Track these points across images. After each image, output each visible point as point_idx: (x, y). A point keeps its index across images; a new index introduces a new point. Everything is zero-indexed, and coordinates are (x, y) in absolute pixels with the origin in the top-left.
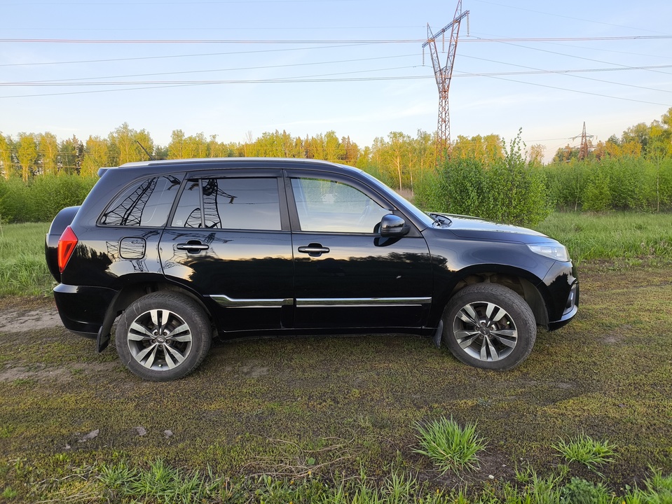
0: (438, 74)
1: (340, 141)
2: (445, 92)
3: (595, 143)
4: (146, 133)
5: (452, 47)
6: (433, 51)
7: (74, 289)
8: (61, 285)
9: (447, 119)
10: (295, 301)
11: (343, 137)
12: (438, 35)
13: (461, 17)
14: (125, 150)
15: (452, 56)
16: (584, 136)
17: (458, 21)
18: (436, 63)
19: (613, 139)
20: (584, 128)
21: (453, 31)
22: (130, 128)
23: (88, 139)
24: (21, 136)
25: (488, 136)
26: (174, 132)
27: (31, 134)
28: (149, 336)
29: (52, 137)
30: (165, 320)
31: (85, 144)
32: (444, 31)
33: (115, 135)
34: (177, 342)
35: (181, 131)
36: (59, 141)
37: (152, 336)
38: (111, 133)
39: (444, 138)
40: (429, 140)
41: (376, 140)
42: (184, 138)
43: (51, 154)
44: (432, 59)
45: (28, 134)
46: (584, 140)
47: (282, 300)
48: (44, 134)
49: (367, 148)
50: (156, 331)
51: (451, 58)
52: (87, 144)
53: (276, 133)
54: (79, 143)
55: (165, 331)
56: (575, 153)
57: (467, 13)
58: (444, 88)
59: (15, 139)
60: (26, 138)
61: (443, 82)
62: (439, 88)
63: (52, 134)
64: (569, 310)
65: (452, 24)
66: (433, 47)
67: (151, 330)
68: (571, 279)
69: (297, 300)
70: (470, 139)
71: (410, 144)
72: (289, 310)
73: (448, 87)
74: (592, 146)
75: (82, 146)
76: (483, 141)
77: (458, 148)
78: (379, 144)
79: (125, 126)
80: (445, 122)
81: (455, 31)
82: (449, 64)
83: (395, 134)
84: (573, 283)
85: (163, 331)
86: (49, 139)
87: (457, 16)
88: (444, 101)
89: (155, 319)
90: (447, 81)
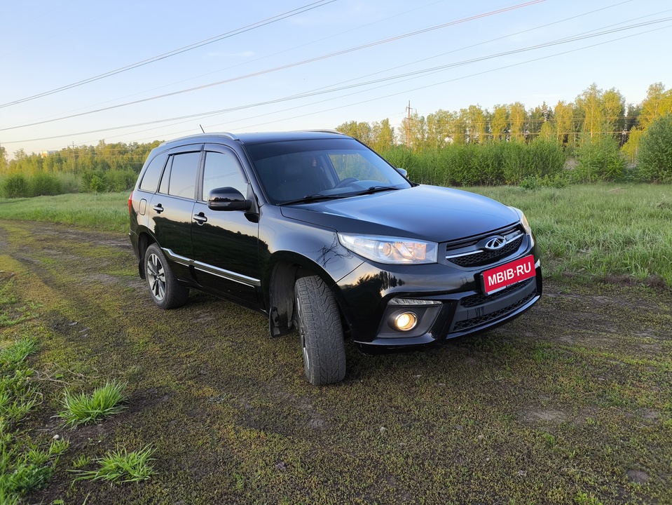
4: (616, 91)
14: (590, 113)
22: (598, 88)
23: (557, 104)
24: (496, 108)
27: (504, 106)
29: (520, 106)
31: (553, 110)
33: (583, 98)
35: (660, 84)
36: (527, 109)
38: (579, 96)
42: (663, 92)
43: (518, 122)
45: (502, 105)
47: (188, 260)
48: (514, 104)
52: (555, 109)
54: (548, 109)
59: (491, 111)
60: (500, 109)
63: (521, 103)
75: (551, 112)
79: (593, 88)
86: (518, 108)
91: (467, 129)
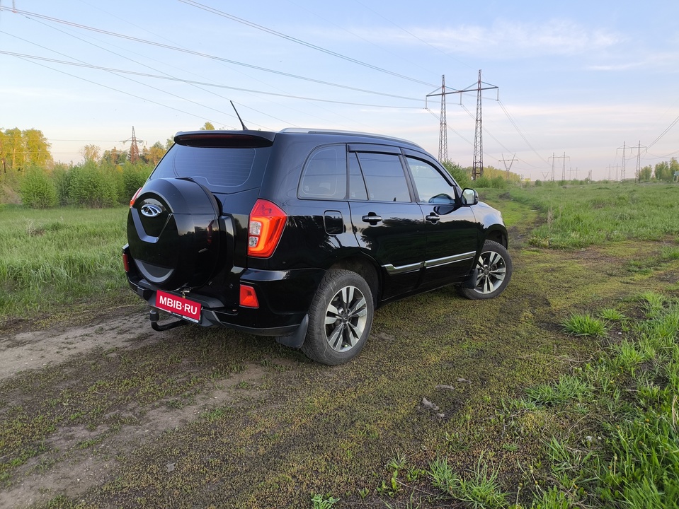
16: (134, 140)
19: (157, 146)
25: (28, 131)
46: (134, 144)
47: (419, 263)
69: (426, 262)
74: (137, 151)
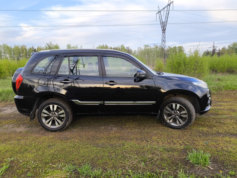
0: (162, 24)
1: (126, 48)
2: (164, 30)
3: (217, 49)
4: (58, 45)
5: (167, 14)
6: (160, 16)
7: (22, 97)
8: (17, 96)
9: (165, 40)
10: (104, 102)
11: (127, 47)
12: (162, 10)
13: (170, 3)
15: (167, 17)
17: (169, 5)
18: (161, 20)
19: (224, 48)
20: (214, 44)
21: (167, 9)
22: (52, 43)
23: (37, 47)
25: (179, 47)
26: (68, 45)
27: (18, 45)
28: (49, 115)
30: (55, 109)
31: (36, 49)
32: (164, 8)
34: (60, 117)
35: (70, 45)
36: (27, 48)
37: (51, 115)
38: (46, 45)
39: (163, 47)
40: (158, 48)
41: (139, 48)
42: (71, 47)
43: (25, 52)
44: (160, 18)
45: (17, 45)
46: (214, 48)
47: (99, 102)
48: (22, 45)
49: (135, 51)
50: (52, 113)
51: (167, 18)
52: (37, 49)
53: (103, 45)
54: (34, 48)
55: (56, 113)
56: (210, 53)
57: (173, 2)
58: (164, 29)
59: (13, 47)
60: (16, 47)
61: (164, 27)
62: (162, 29)
63: (25, 45)
64: (208, 107)
65: (167, 6)
66: (160, 14)
67: (50, 113)
68: (209, 96)
69: (105, 102)
70: (172, 47)
71: (151, 49)
72: (102, 106)
73: (165, 29)
74: (216, 50)
75: (35, 50)
76: (177, 48)
77: (168, 51)
78: (140, 49)
80: (164, 41)
81: (168, 9)
82: (166, 21)
83: (146, 46)
84: (210, 97)
85: (54, 113)
86: (24, 47)
87: (169, 3)
88: (164, 34)
89: (51, 109)
90: (165, 27)
91: (2, 53)
